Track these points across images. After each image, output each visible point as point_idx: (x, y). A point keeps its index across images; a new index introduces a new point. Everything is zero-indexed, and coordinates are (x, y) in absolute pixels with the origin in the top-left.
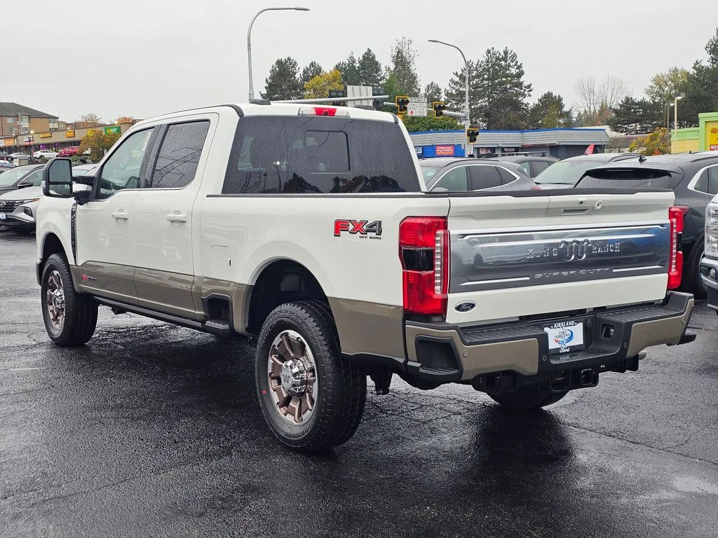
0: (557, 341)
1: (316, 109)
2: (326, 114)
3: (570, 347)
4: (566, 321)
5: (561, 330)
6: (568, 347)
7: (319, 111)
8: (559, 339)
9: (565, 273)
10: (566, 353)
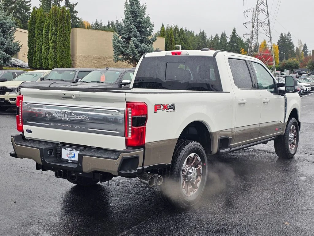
0: (68, 156)
1: (172, 52)
2: (176, 54)
3: (73, 160)
4: (71, 148)
5: (70, 152)
6: (71, 160)
7: (173, 53)
8: (68, 155)
9: (63, 125)
10: (70, 162)
